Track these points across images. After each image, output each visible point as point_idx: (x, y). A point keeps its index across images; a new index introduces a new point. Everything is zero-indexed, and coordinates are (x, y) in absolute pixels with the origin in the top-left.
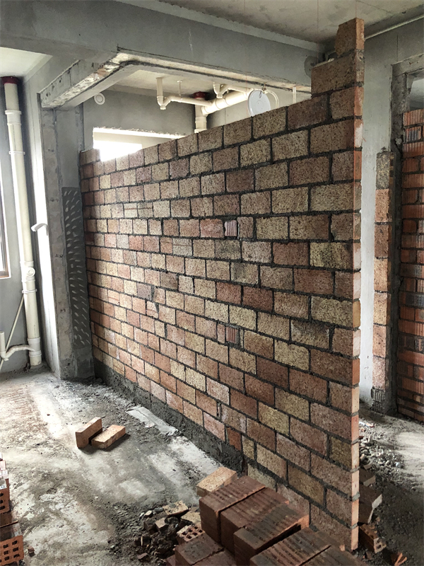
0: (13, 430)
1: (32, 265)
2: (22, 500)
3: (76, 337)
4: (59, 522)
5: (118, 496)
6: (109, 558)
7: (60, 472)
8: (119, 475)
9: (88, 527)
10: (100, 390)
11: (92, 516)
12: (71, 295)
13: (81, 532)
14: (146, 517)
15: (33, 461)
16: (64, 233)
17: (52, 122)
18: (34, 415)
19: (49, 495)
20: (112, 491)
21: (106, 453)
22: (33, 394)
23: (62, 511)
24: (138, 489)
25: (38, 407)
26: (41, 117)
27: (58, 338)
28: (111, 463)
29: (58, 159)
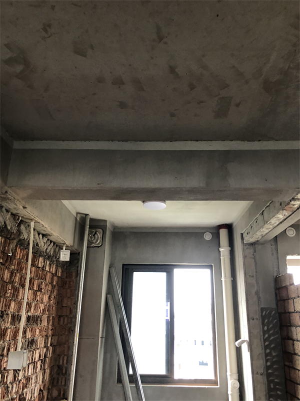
1: (237, 378)
16: (263, 350)
17: (252, 254)
26: (243, 250)
29: (257, 283)
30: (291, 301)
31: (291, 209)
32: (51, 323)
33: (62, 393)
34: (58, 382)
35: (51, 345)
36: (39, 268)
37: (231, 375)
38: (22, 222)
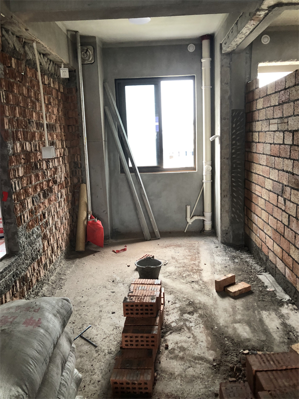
0: (182, 268)
1: (210, 164)
2: (173, 313)
3: (233, 215)
4: (188, 335)
5: (230, 331)
6: (210, 371)
7: (200, 303)
8: (236, 318)
9: (204, 344)
10: (245, 256)
11: (209, 338)
12: (232, 186)
13: (199, 346)
14: (244, 354)
15: (187, 291)
16: (231, 142)
17: (229, 63)
18: (196, 262)
19: (188, 315)
20: (227, 327)
21: (233, 300)
22: (200, 249)
23: (192, 328)
24: (246, 332)
25: (201, 257)
26: (222, 60)
27: (221, 214)
28: (234, 308)
29: (231, 89)
30: (255, 102)
31: (258, 19)
32: (63, 131)
33: (81, 180)
34: (76, 173)
35: (66, 147)
36: (45, 84)
37: (206, 163)
38: (25, 43)
